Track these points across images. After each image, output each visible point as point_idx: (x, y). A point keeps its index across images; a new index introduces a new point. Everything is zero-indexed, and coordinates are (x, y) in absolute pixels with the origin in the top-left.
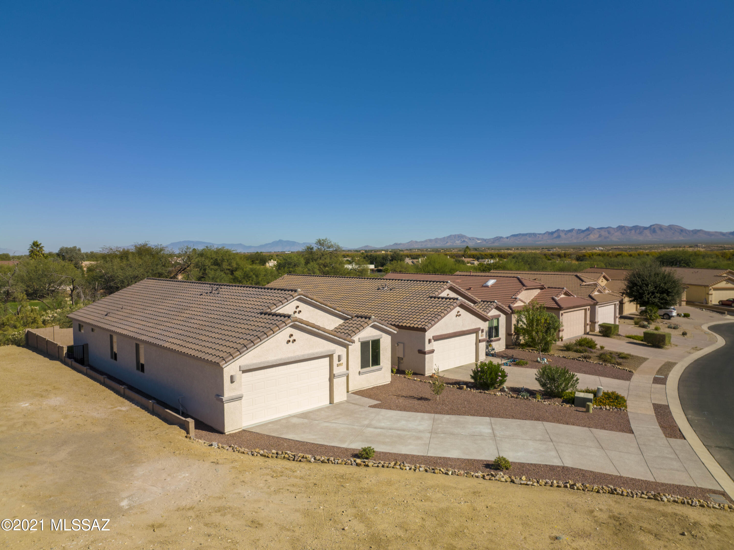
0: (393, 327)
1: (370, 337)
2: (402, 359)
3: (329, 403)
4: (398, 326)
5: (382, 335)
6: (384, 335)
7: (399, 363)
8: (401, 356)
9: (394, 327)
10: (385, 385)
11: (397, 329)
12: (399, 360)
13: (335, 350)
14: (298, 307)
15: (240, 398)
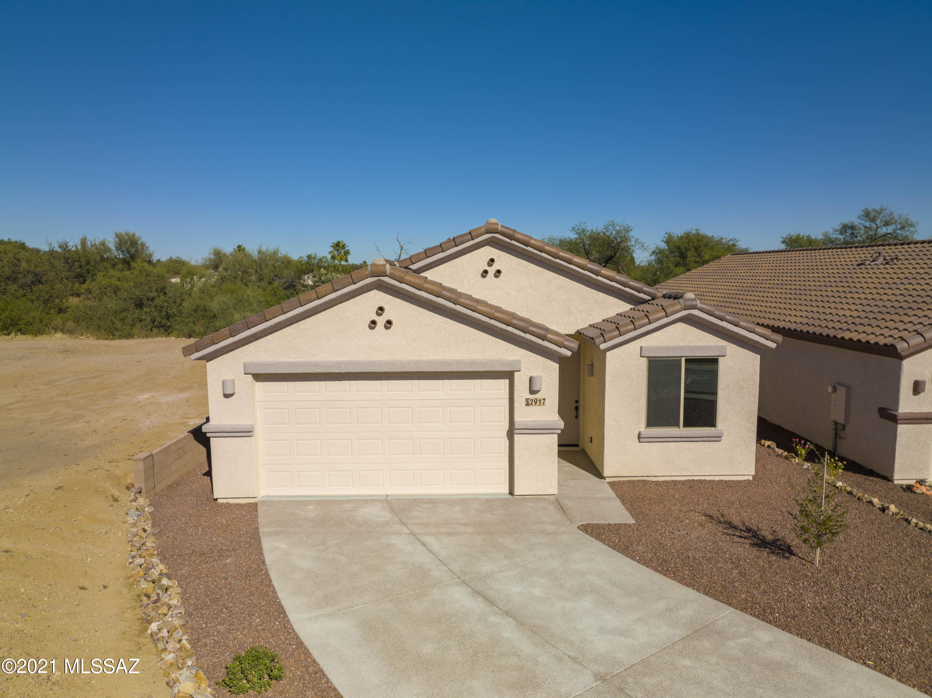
0: (759, 329)
1: (683, 348)
2: (844, 427)
3: (507, 491)
4: (775, 330)
5: (724, 348)
6: (731, 349)
7: (836, 437)
8: (841, 421)
9: (768, 332)
10: (722, 481)
11: (779, 338)
12: (836, 429)
13: (518, 362)
14: (492, 260)
15: (247, 433)
